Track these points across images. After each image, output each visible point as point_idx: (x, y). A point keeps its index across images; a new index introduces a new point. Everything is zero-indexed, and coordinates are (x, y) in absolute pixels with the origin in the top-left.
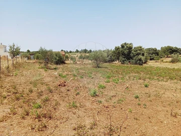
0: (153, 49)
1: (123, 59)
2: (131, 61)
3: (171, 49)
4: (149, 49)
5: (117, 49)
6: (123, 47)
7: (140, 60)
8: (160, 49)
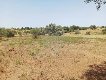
0: (66, 27)
1: (51, 33)
3: (75, 27)
4: (64, 27)
6: (50, 25)
8: (70, 27)
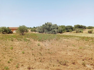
2: (50, 32)
5: (43, 25)
7: (55, 31)
